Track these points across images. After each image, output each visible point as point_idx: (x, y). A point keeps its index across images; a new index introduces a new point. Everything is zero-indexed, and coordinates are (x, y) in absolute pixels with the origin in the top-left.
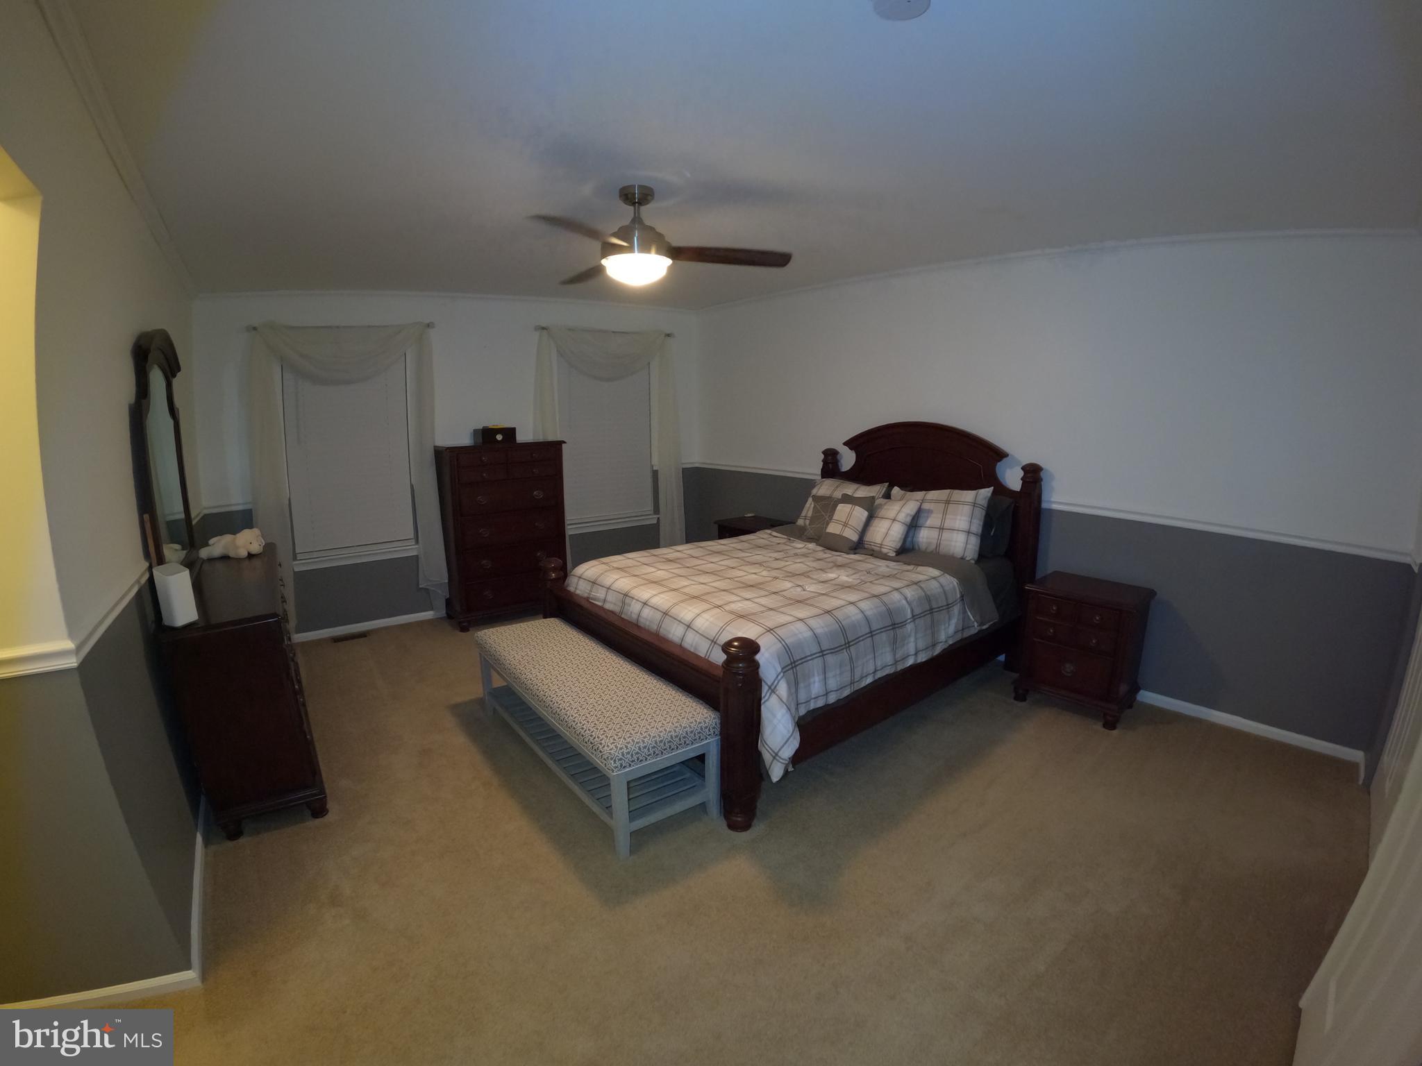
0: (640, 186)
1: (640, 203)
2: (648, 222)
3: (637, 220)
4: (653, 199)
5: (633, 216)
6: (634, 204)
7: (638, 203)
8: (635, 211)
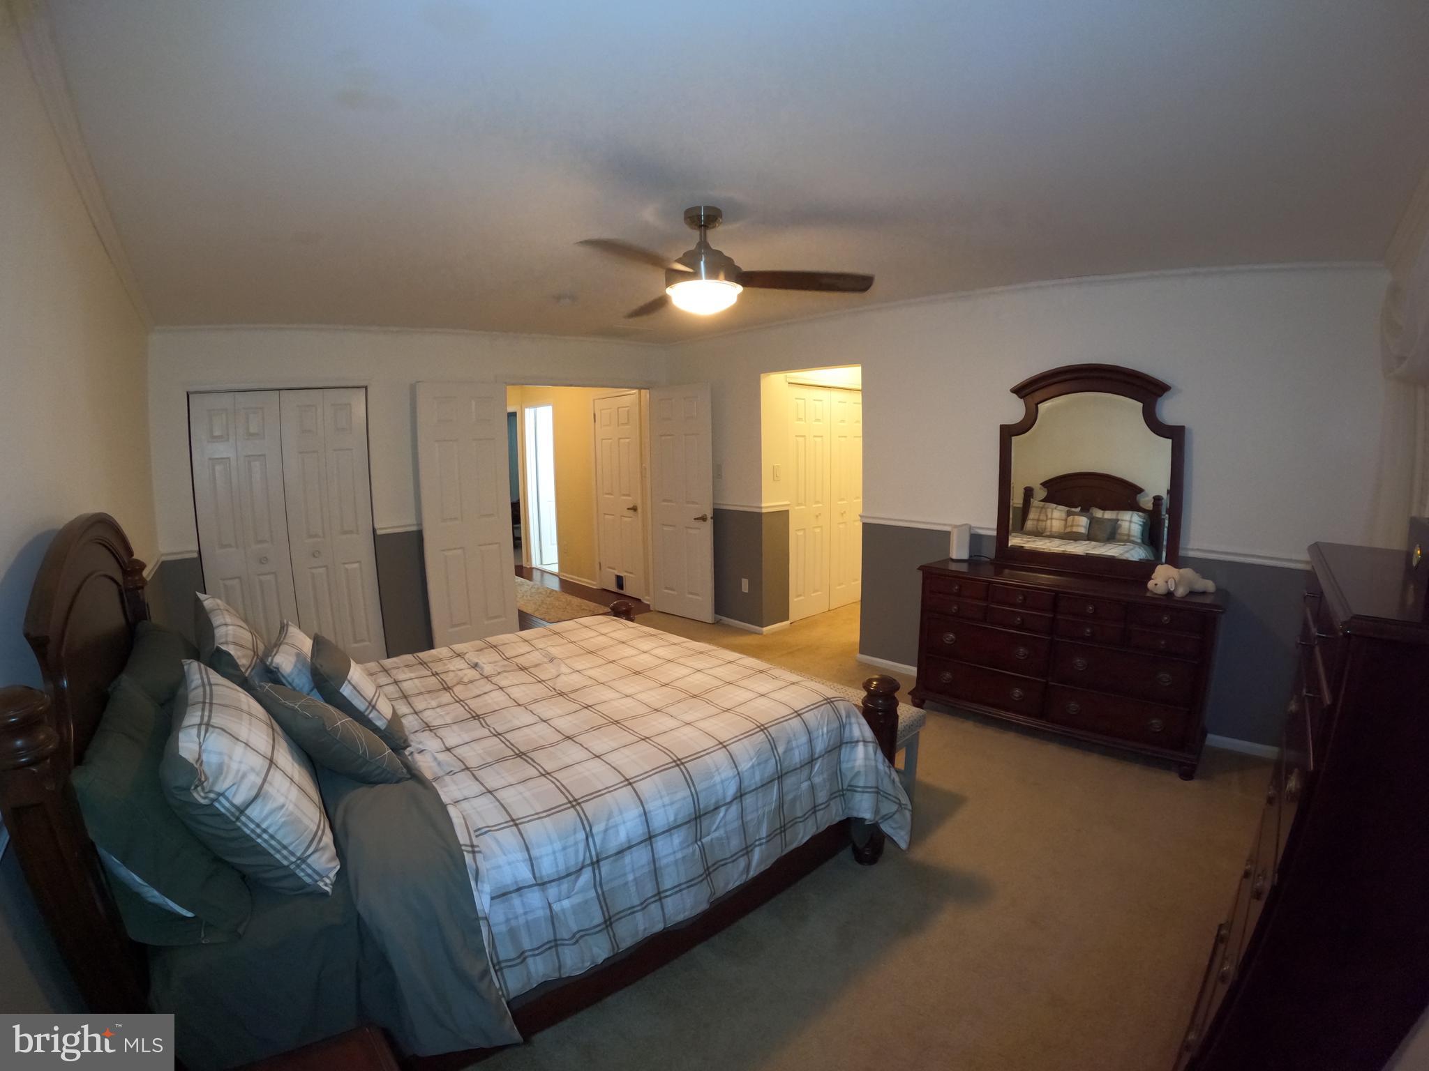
0: (706, 208)
1: (706, 226)
3: (703, 245)
5: (699, 240)
6: (699, 227)
7: (705, 226)
8: (701, 235)
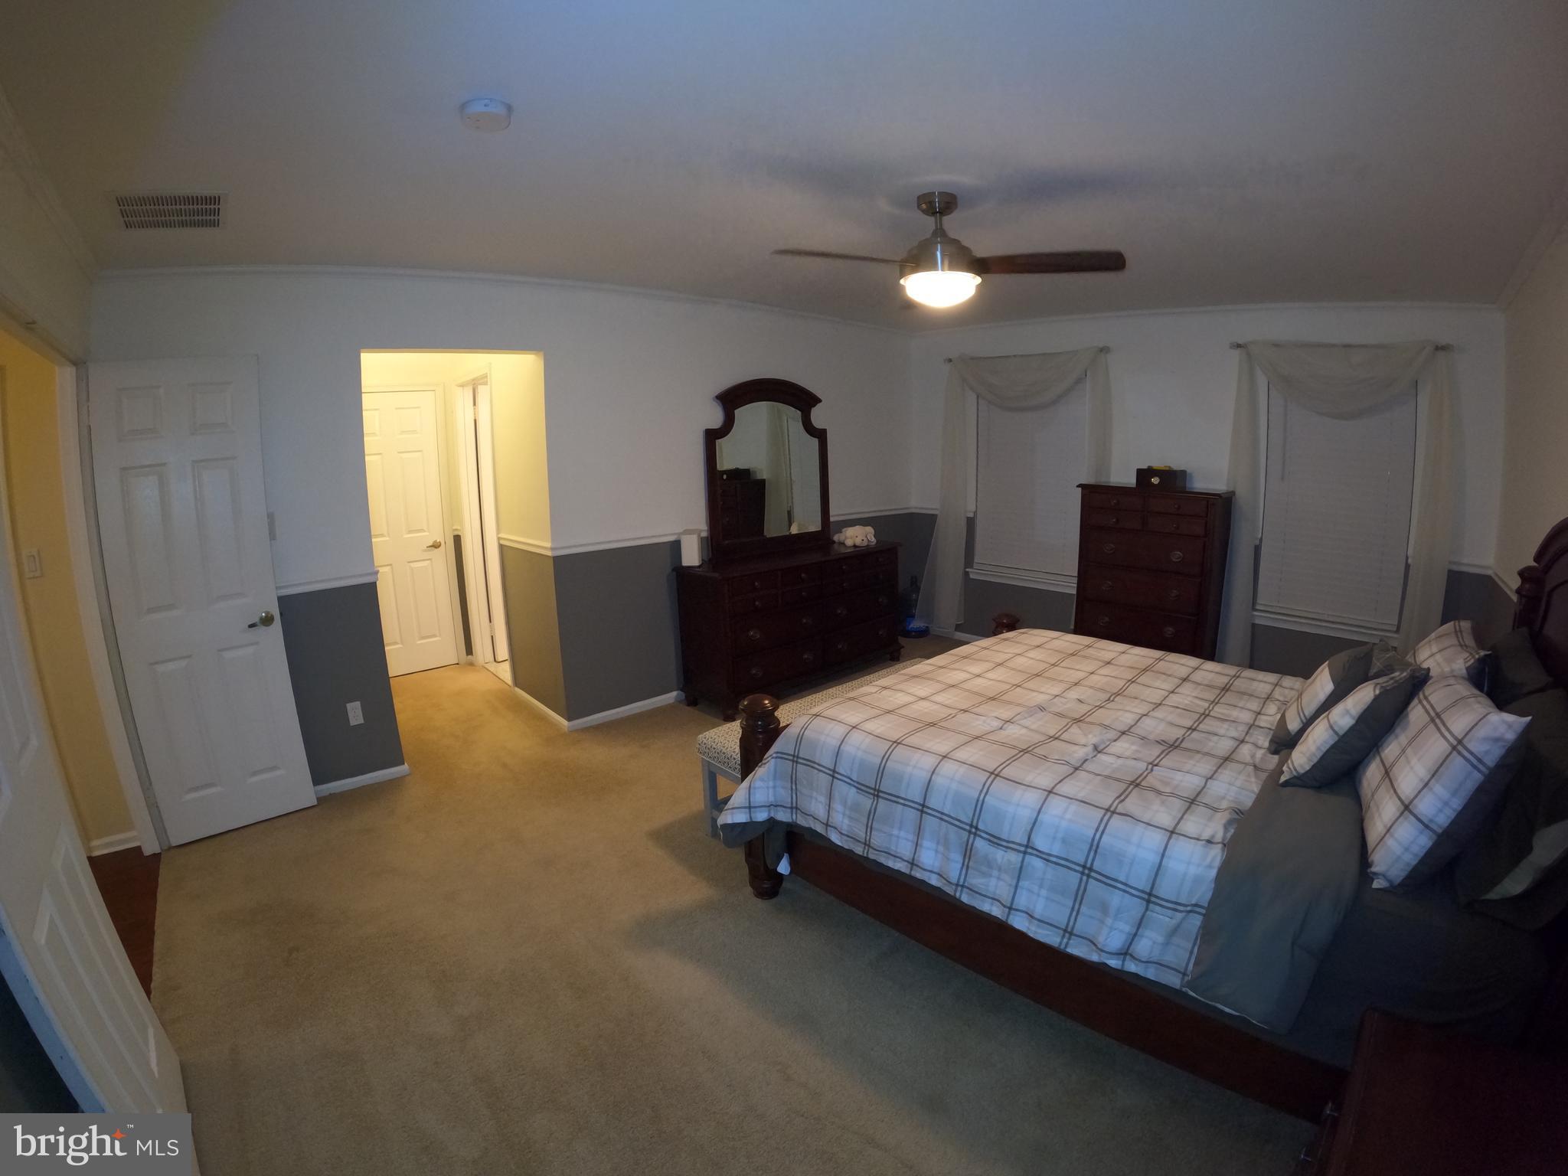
0: (941, 194)
1: (942, 213)
2: (952, 235)
3: (940, 233)
4: (956, 207)
5: (934, 228)
6: (934, 213)
7: (939, 212)
8: (936, 223)
